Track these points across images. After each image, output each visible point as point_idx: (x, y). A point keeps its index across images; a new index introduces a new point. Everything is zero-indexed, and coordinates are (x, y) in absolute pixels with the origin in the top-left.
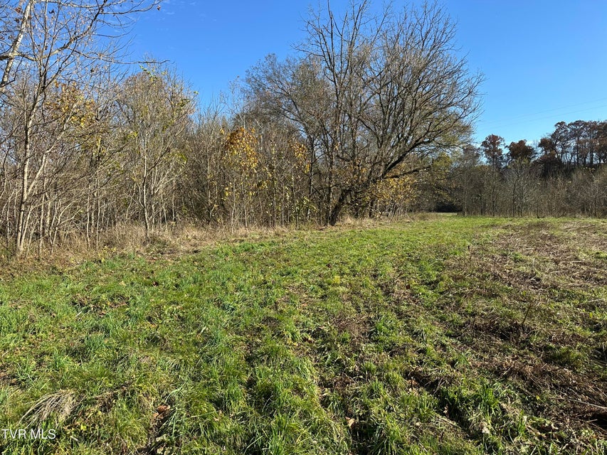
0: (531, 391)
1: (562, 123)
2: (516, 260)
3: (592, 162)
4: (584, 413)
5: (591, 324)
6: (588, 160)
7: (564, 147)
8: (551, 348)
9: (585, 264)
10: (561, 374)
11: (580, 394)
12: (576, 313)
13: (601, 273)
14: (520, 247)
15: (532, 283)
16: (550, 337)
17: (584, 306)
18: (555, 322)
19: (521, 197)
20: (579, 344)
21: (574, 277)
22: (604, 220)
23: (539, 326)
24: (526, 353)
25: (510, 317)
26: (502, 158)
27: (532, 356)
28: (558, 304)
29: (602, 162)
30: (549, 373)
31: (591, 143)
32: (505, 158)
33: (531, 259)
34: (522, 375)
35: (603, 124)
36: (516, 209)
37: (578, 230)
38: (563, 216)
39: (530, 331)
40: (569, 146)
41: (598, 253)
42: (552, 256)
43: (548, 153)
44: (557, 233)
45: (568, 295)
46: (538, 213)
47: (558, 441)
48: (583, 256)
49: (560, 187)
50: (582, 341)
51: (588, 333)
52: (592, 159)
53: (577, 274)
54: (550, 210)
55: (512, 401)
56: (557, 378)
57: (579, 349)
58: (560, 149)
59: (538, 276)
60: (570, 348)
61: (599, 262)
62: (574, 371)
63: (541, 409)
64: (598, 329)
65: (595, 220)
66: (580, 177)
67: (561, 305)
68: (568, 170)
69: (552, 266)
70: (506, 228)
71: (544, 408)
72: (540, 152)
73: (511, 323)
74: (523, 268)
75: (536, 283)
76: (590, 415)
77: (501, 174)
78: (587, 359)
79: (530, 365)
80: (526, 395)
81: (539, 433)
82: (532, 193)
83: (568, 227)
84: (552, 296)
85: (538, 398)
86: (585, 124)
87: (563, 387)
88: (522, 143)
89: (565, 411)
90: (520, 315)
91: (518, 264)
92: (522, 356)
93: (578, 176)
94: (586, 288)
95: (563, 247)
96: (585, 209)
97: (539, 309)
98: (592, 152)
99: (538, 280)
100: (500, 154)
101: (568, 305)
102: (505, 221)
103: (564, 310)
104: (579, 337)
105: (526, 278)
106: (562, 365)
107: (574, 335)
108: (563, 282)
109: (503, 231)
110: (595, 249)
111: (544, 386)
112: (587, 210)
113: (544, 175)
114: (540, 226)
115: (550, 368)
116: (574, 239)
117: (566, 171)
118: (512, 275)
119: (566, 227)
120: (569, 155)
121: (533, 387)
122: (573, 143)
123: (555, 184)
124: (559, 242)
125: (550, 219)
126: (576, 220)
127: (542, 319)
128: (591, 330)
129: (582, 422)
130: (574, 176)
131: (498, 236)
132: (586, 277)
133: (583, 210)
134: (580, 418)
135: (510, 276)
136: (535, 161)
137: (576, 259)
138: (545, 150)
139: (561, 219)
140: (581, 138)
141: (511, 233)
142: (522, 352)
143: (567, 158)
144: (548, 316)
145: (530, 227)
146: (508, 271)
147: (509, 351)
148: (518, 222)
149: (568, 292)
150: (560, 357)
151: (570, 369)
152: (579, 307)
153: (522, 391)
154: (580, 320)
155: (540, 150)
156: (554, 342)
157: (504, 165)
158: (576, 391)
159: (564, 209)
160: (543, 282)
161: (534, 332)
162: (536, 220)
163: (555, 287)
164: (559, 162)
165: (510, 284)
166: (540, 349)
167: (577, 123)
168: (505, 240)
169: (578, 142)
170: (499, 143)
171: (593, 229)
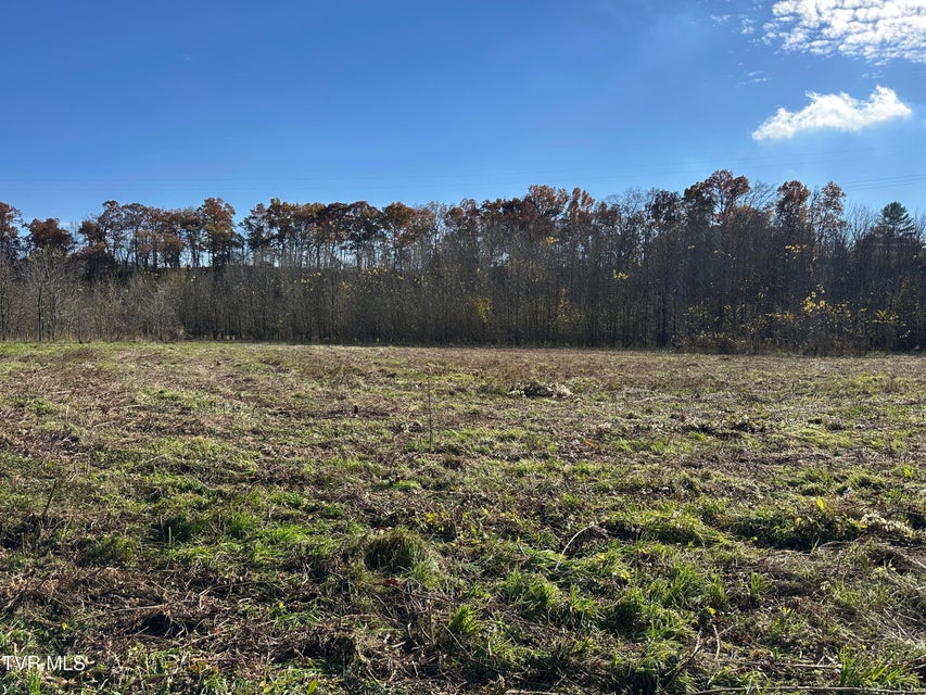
0: (55, 620)
1: (113, 203)
2: (39, 413)
3: (155, 264)
4: (133, 623)
5: (147, 493)
6: (150, 262)
7: (117, 239)
8: (89, 541)
9: (144, 409)
10: (103, 577)
11: (127, 597)
12: (128, 481)
13: (165, 419)
14: (49, 390)
15: (65, 446)
16: (88, 526)
17: (140, 470)
18: (97, 501)
19: (52, 310)
20: (128, 526)
21: (128, 429)
22: (172, 346)
23: (71, 512)
24: (49, 561)
25: (22, 507)
26: (17, 243)
27: (59, 562)
28: (103, 472)
29: (168, 266)
30: (84, 582)
31: (154, 237)
32: (23, 244)
33: (63, 407)
34: (38, 598)
35: (168, 214)
36: (43, 327)
37: (138, 360)
38: (118, 339)
39: (56, 523)
40: (124, 238)
41: (161, 392)
42: (98, 401)
43: (94, 244)
44: (108, 366)
45: (120, 457)
46: (81, 336)
47: (94, 681)
48: (141, 398)
49: (113, 299)
50: (134, 520)
51: (143, 506)
52: (155, 260)
53: (132, 424)
54: (99, 331)
55: (20, 647)
56: (96, 585)
57: (129, 533)
58: (112, 241)
59: (74, 434)
60: (118, 534)
61: (162, 404)
62: (122, 567)
63: (70, 642)
64: (155, 499)
65: (160, 347)
66: (140, 283)
67: (108, 473)
68: (124, 274)
69: (97, 415)
70: (25, 360)
71: (74, 638)
72: (81, 243)
73: (24, 518)
74: (52, 425)
75: (71, 444)
76: (140, 624)
77: (17, 270)
78: (139, 545)
79: (54, 578)
80: (44, 629)
81: (65, 681)
82: (70, 305)
83: (123, 357)
84: (95, 463)
85: (65, 626)
86: (146, 210)
87: (108, 595)
88: (51, 222)
89: (106, 630)
90: (41, 500)
91: (43, 418)
92: (42, 567)
93: (138, 283)
94: (144, 443)
95: (116, 386)
96: (147, 330)
97: (74, 486)
98: (155, 251)
99: (75, 439)
100: (14, 236)
101: (118, 472)
102: (25, 349)
103: (111, 483)
104: (130, 515)
105: (56, 438)
106: (104, 563)
107: (123, 513)
108: (112, 439)
109: (20, 365)
110: (158, 387)
111: (75, 604)
112: (151, 332)
113: (89, 278)
114: (83, 355)
115: (84, 573)
116: (131, 373)
117: (120, 274)
118: (31, 439)
119: (121, 357)
120: (124, 252)
121: (58, 612)
122: (129, 235)
123: (105, 293)
124: (110, 378)
125: (98, 345)
126: (136, 346)
127: (76, 502)
128: (147, 501)
129: (129, 639)
130: (132, 282)
131: (10, 374)
132: (145, 427)
133: (145, 332)
134: (128, 633)
135: (29, 438)
136: (74, 255)
137: (133, 402)
138: (90, 239)
139: (116, 345)
140: (140, 229)
141: (33, 368)
142: (41, 561)
143: (122, 255)
144: (87, 494)
145: (67, 357)
146: (25, 431)
147: (19, 565)
148: (48, 349)
149: (119, 452)
150: (102, 552)
151: (115, 566)
152: (133, 471)
153: (39, 625)
154: (133, 491)
155: (81, 238)
156: (94, 531)
157: (21, 255)
158: (123, 596)
159: (118, 330)
160: (83, 442)
161: (63, 524)
162: (77, 347)
163: (100, 448)
164: (110, 260)
165: (26, 454)
166: (73, 548)
167: (134, 207)
168: (22, 379)
169: (137, 234)
170: (10, 217)
171: (158, 358)
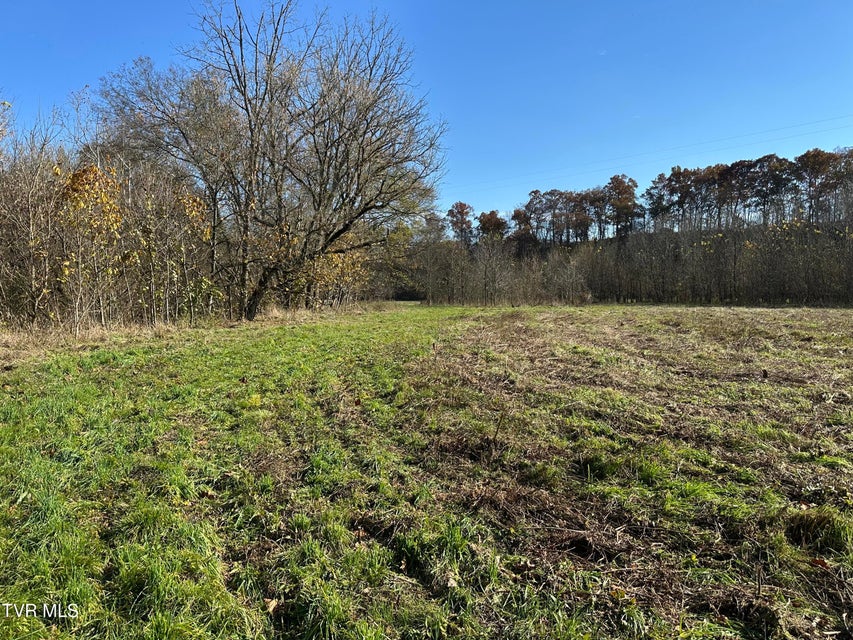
0: (505, 524)
1: (536, 192)
2: (488, 360)
3: (568, 239)
4: (562, 541)
5: (568, 433)
6: (564, 238)
7: (539, 221)
8: (526, 465)
9: (562, 361)
10: (538, 497)
11: (557, 518)
12: (553, 420)
13: (579, 371)
14: (494, 343)
15: (506, 387)
16: (525, 453)
17: (561, 412)
18: (530, 433)
19: (494, 281)
20: (556, 458)
21: (550, 377)
22: (582, 308)
23: (513, 440)
24: (499, 476)
25: (480, 431)
26: (471, 232)
27: (506, 478)
28: (533, 410)
29: (579, 240)
30: (524, 497)
31: (567, 217)
32: (475, 232)
33: (505, 358)
34: (493, 504)
35: (579, 195)
36: (488, 297)
37: (555, 320)
38: (539, 304)
39: (504, 447)
40: (544, 220)
41: (575, 348)
42: (527, 353)
43: (523, 227)
44: (533, 325)
45: (544, 400)
46: (513, 302)
47: (534, 581)
48: (559, 352)
49: (536, 269)
50: (559, 453)
51: (566, 443)
52: (568, 236)
53: (553, 373)
54: (526, 297)
55: (483, 539)
56: (533, 502)
57: (556, 464)
58: (535, 224)
59: (511, 378)
60: (547, 463)
61: (576, 357)
62: (552, 491)
63: (516, 544)
64: (575, 438)
65: (572, 309)
66: (556, 257)
67: (536, 411)
68: (544, 249)
69: (527, 364)
70: (477, 320)
71: (519, 542)
72: (513, 227)
73: (482, 439)
74: (495, 370)
75: (510, 386)
76: (568, 543)
77: (471, 252)
78: (564, 475)
79: (504, 490)
80: (498, 529)
81: (514, 575)
82: (505, 279)
83: (543, 317)
84: (527, 402)
85: (512, 531)
86: (561, 194)
87: (540, 513)
88: (493, 213)
89: (542, 542)
90: (492, 428)
91: (490, 364)
92: (494, 479)
93: (555, 256)
94: (563, 389)
95: (539, 341)
96: (562, 296)
97: (513, 418)
98: (568, 228)
99: (512, 382)
100: (469, 227)
101: (544, 412)
102: (476, 311)
103: (540, 418)
104: (556, 449)
105: (499, 380)
106: (538, 486)
107: (550, 447)
108: (538, 384)
109: (474, 323)
110: (572, 343)
111: (519, 514)
112: (565, 297)
113: (519, 255)
114: (514, 316)
115: (525, 490)
116: (551, 331)
117: (541, 250)
118: (483, 379)
119: (542, 318)
120: (544, 231)
121: (507, 518)
122: (548, 217)
123: (530, 266)
124: (535, 335)
125: (525, 309)
126: (553, 309)
127: (517, 431)
128: (568, 439)
129: (560, 553)
130: (550, 256)
131: (468, 330)
132: (563, 376)
133: (560, 297)
134: (558, 548)
135: (482, 379)
136: (508, 237)
137: (553, 355)
138: (519, 224)
139: (537, 308)
140: (557, 211)
141: (482, 326)
142: (494, 474)
143: (543, 234)
144: (522, 427)
145: (504, 317)
146: (479, 373)
147: (479, 475)
148: (491, 312)
149: (544, 395)
150: (536, 476)
151: (546, 489)
152: (555, 412)
153: (494, 525)
154: (557, 429)
155: (513, 223)
156: (530, 458)
157: (474, 241)
158: (553, 516)
159: (539, 296)
160: (518, 385)
161: (508, 448)
162: (510, 310)
163: (530, 391)
164: (533, 239)
165: (480, 390)
166: (515, 468)
167: (552, 193)
168: (476, 334)
169: (554, 215)
170: (467, 213)
171: (570, 318)
